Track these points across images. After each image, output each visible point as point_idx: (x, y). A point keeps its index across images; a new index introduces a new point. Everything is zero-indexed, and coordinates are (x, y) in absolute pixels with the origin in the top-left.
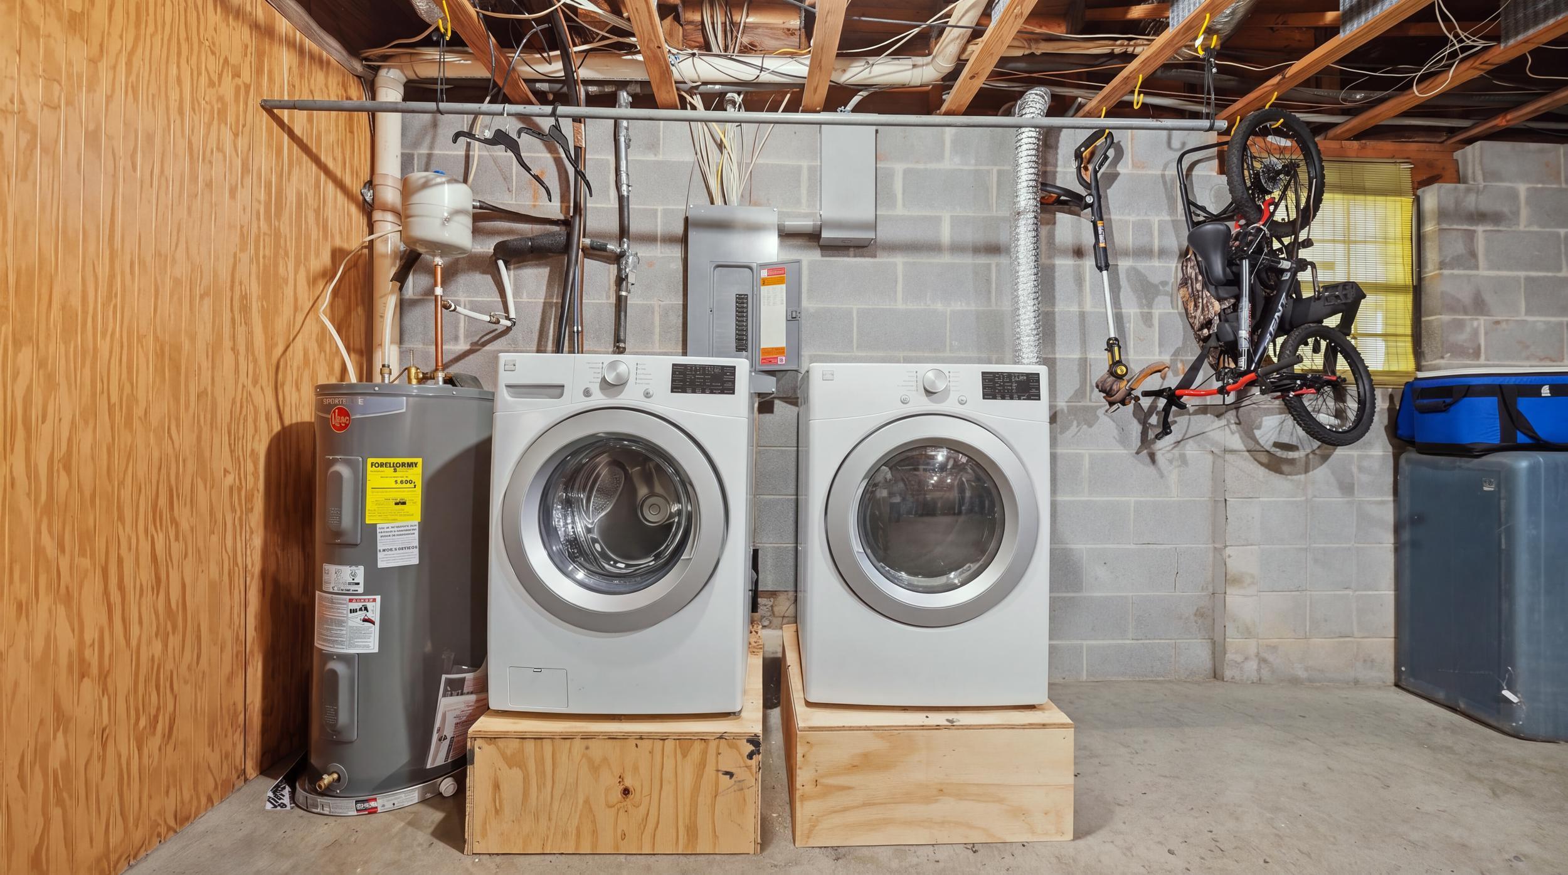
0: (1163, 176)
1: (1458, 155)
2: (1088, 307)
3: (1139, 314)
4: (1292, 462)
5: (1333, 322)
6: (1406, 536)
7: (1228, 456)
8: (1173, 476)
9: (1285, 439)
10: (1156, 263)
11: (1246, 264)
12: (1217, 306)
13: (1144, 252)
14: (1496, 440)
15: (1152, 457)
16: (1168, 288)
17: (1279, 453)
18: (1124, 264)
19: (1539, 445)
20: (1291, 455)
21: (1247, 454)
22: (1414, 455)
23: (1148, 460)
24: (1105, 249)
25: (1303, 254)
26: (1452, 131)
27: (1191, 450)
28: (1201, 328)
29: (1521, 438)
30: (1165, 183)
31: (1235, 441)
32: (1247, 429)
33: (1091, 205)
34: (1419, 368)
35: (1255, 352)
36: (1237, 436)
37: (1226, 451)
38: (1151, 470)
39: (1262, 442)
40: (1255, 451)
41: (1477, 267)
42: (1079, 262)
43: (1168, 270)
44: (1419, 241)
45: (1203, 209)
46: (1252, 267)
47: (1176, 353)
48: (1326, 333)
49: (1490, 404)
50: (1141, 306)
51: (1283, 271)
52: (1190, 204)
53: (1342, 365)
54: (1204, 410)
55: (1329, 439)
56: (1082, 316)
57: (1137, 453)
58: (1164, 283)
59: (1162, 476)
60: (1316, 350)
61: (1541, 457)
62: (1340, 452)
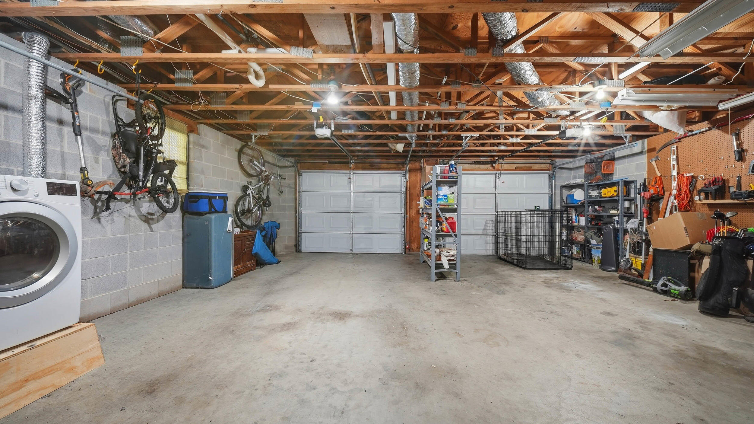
0: (104, 100)
1: (198, 126)
2: (66, 150)
3: (92, 158)
4: (153, 219)
5: (166, 172)
6: (186, 240)
7: (130, 218)
8: (108, 227)
9: (150, 211)
10: (100, 136)
11: (142, 148)
12: (128, 160)
13: (94, 130)
14: (207, 210)
15: (99, 219)
16: (106, 148)
17: (149, 217)
18: (85, 133)
19: (216, 212)
20: (154, 217)
21: (138, 217)
22: (188, 216)
23: (97, 221)
24: (79, 126)
25: (160, 148)
26: (197, 119)
27: (116, 216)
28: (121, 168)
29: (213, 210)
30: (105, 104)
31: (133, 213)
32: (138, 208)
33: (71, 104)
34: (188, 189)
35: (145, 181)
36: (134, 210)
37: (130, 216)
38: (98, 226)
39: (143, 212)
40: (140, 216)
41: (202, 161)
42: (61, 127)
43: (106, 141)
44: (188, 149)
45: (122, 120)
46: (144, 149)
47: (110, 176)
48: (165, 175)
49: (206, 201)
50: (93, 154)
51: (153, 153)
52: (116, 116)
53: (169, 186)
54: (122, 200)
55: (165, 211)
56: (63, 154)
57: (92, 219)
58: (105, 146)
59: (103, 227)
60: (161, 181)
61: (217, 215)
62: (168, 215)
